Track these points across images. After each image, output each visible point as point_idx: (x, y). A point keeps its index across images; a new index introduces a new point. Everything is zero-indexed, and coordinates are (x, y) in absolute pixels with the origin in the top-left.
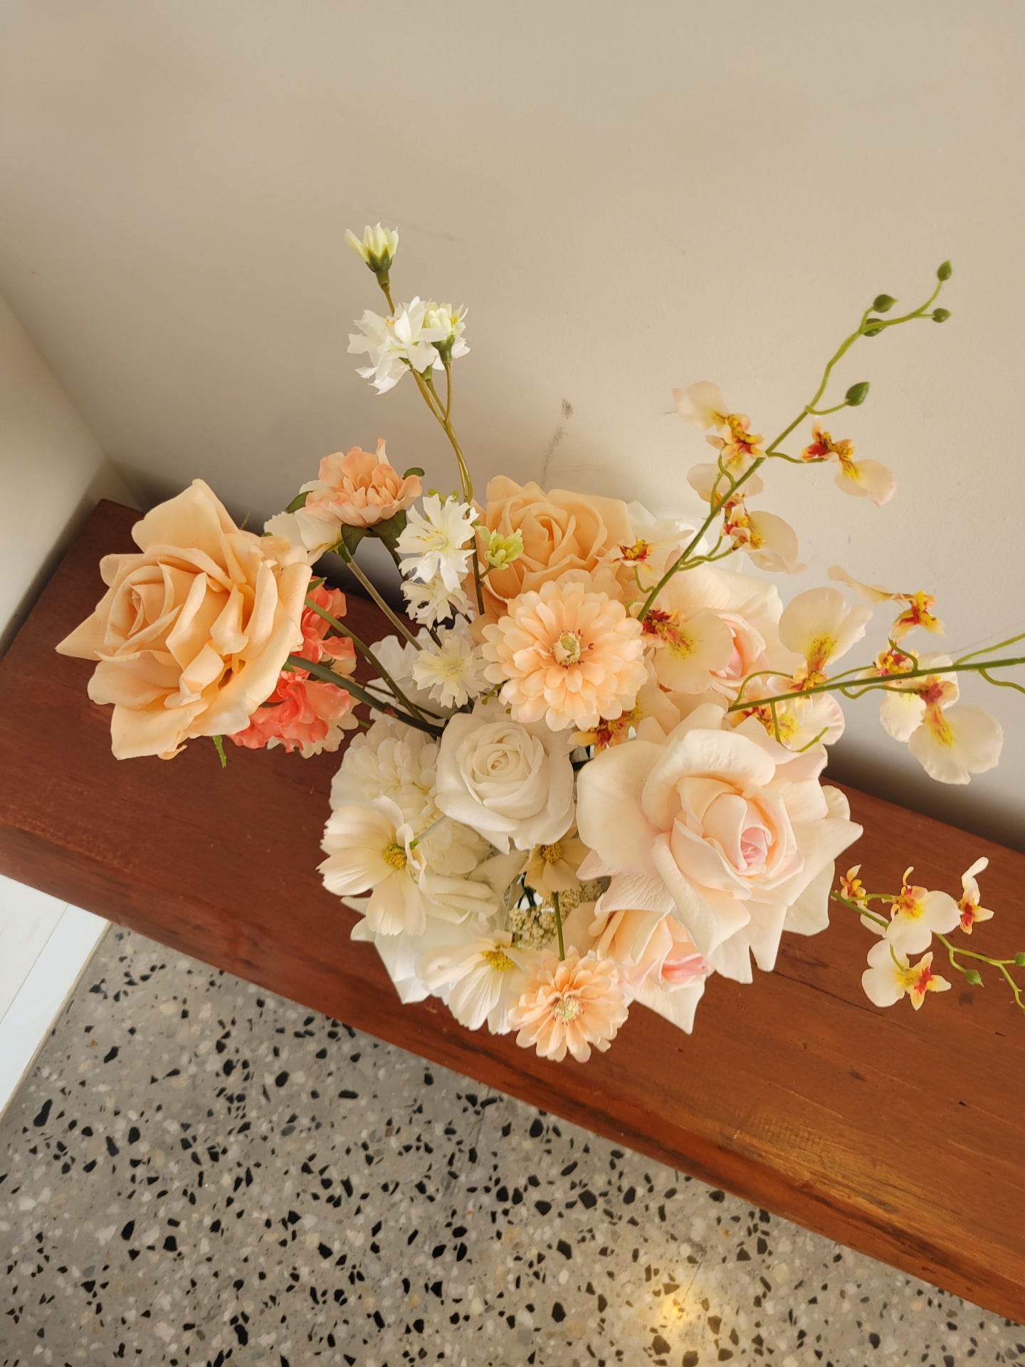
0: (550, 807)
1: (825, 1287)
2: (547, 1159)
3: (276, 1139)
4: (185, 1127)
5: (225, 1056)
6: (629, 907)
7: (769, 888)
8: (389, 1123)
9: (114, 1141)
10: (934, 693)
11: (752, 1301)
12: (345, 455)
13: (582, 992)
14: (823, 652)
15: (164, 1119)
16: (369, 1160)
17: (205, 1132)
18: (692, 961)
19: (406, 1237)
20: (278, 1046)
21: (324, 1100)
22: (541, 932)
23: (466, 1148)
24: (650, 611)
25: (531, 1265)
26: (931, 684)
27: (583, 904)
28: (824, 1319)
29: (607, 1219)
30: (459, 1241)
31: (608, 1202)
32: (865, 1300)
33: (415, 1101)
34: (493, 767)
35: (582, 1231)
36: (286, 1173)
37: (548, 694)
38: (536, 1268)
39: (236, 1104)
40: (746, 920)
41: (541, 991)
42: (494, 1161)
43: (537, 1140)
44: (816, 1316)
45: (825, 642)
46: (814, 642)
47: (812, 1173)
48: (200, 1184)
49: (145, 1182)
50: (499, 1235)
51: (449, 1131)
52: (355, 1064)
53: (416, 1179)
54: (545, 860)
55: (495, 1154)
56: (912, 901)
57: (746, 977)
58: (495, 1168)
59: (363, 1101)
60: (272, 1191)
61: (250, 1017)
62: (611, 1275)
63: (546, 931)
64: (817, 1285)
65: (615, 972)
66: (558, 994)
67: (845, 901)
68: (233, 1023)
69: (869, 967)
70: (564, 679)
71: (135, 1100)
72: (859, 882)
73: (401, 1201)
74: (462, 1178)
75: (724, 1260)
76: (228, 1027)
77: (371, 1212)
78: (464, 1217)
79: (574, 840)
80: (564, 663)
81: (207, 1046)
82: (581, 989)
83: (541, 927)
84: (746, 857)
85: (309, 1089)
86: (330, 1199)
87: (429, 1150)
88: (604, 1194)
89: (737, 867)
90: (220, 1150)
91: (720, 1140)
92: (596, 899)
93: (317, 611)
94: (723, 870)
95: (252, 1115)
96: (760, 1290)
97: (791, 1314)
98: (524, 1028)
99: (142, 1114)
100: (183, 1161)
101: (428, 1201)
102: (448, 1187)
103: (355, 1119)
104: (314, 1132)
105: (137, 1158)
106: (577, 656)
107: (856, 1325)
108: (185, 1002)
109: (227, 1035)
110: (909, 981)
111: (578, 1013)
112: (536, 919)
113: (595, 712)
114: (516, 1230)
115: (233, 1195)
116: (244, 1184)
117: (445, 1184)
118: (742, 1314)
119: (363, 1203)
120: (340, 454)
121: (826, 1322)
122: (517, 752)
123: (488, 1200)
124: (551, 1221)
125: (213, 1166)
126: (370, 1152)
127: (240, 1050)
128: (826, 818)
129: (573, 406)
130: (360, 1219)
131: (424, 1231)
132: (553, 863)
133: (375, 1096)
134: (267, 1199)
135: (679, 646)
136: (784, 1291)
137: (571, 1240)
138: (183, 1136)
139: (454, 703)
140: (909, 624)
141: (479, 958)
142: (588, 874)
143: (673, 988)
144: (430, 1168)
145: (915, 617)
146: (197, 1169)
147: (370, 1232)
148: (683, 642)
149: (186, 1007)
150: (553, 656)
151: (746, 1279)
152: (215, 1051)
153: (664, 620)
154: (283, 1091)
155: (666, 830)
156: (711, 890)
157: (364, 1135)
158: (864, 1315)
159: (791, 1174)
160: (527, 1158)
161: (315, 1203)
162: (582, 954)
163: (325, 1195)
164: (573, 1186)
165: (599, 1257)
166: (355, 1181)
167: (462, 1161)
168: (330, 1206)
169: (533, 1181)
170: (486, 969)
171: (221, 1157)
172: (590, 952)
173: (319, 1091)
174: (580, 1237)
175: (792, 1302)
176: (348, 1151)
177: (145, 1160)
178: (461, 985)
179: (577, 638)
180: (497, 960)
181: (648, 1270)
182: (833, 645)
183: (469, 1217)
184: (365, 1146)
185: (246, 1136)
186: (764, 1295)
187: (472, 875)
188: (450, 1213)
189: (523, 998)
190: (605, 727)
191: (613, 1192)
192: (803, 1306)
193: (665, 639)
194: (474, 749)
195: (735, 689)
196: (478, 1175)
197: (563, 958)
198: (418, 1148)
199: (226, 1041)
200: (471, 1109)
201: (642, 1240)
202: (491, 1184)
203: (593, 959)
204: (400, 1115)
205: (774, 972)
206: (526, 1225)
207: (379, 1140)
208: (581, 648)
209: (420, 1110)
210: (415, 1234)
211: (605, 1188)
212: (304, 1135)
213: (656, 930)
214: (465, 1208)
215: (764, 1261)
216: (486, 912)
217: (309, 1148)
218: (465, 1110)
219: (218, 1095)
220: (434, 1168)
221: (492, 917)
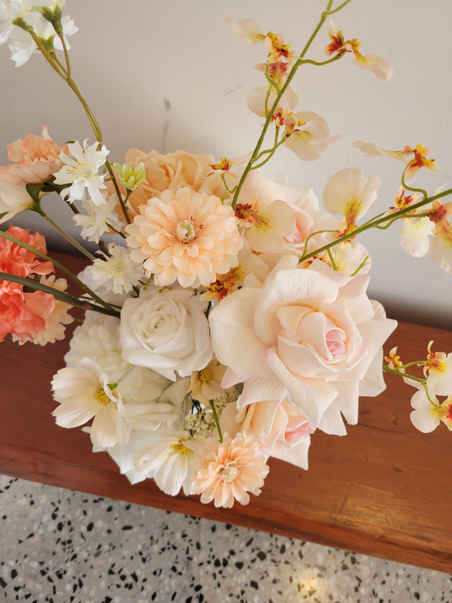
0: (197, 347)
1: (388, 574)
2: (237, 539)
3: (92, 560)
4: (42, 563)
5: (58, 521)
6: (257, 401)
7: (349, 369)
8: (152, 538)
9: (4, 579)
10: (441, 213)
11: (353, 590)
12: (22, 140)
13: (237, 461)
14: (354, 210)
15: (29, 562)
16: (144, 560)
17: (53, 563)
18: (302, 426)
19: (170, 597)
20: (86, 509)
21: (115, 533)
22: (207, 426)
23: (194, 542)
24: (238, 205)
25: (238, 597)
26: (438, 206)
27: (229, 404)
28: (390, 591)
29: (273, 564)
30: (199, 593)
31: (272, 555)
32: (409, 576)
33: (163, 523)
34: (156, 327)
35: (261, 574)
36: (101, 577)
37: (176, 262)
38: (241, 598)
39: (67, 545)
40: (335, 394)
41: (210, 467)
42: (210, 546)
43: (230, 530)
44: (386, 590)
45: (355, 204)
46: (348, 205)
47: (384, 529)
48: (55, 593)
49: (24, 598)
50: (219, 585)
51: (184, 536)
52: (128, 510)
53: (170, 565)
54: (202, 382)
55: (210, 543)
56: (437, 362)
57: (342, 432)
58: (211, 550)
59: (135, 530)
60: (94, 588)
61: (68, 497)
62: (280, 593)
63: (210, 425)
64: (384, 574)
65: (256, 444)
66: (222, 466)
67: (392, 370)
68: (59, 502)
69: (414, 410)
70: (186, 250)
71: (12, 554)
72: (398, 357)
73: (165, 578)
74: (195, 559)
75: (336, 572)
76: (57, 505)
77: (149, 588)
78: (199, 579)
79: (217, 366)
80: (185, 241)
81: (47, 517)
82: (236, 460)
83: (206, 423)
84: (331, 351)
85: (106, 528)
86: (127, 586)
87: (175, 548)
88: (270, 551)
89: (327, 360)
90: (62, 572)
91: (329, 521)
92: (236, 399)
93: (23, 246)
94: (318, 363)
95: (77, 549)
96: (356, 583)
97: (374, 592)
98: (204, 491)
99: (17, 562)
100: (43, 582)
101: (179, 575)
102: (188, 565)
103: (133, 540)
104: (112, 552)
105: (17, 585)
106: (193, 235)
107: (406, 590)
108: (31, 496)
109: (57, 509)
110: (441, 413)
111: (237, 475)
112: (203, 418)
113: (211, 270)
114: (227, 580)
115: (73, 595)
116: (78, 587)
117: (187, 564)
118: (350, 598)
119: (144, 584)
120: (20, 140)
121: (392, 592)
122: (170, 315)
123: (211, 568)
124: (244, 572)
125: (60, 582)
126: (144, 555)
127: (66, 516)
128: (374, 319)
129: (170, 102)
130: (144, 593)
131: (179, 592)
132: (207, 382)
133: (142, 526)
134: (92, 593)
135: (261, 225)
136: (368, 581)
137: (257, 579)
138: (41, 568)
139: (124, 291)
140: (416, 168)
141: (170, 450)
142: (228, 383)
143: (293, 445)
144: (177, 557)
145: (419, 162)
146: (51, 585)
147: (150, 598)
148: (263, 222)
149: (33, 499)
150: (176, 238)
151: (348, 579)
152: (51, 519)
153: (248, 209)
154: (92, 533)
155: (274, 345)
156: (309, 379)
157: (139, 547)
158: (409, 584)
159: (372, 532)
160: (227, 541)
161: (118, 590)
162: (233, 436)
163: (123, 584)
164: (253, 550)
165: (272, 585)
166: (138, 573)
167: (193, 550)
168: (127, 589)
169: (232, 553)
170: (176, 456)
171: (64, 576)
172: (238, 434)
173: (111, 529)
174: (261, 576)
175: (373, 586)
176: (132, 558)
177: (22, 586)
178: (162, 469)
179: (191, 223)
180: (181, 449)
181: (299, 586)
182: (359, 205)
183: (202, 579)
184: (141, 553)
185: (76, 562)
186: (359, 585)
187: (161, 399)
188: (191, 579)
189: (199, 473)
190: (222, 287)
191: (274, 549)
192: (379, 586)
193: (251, 221)
194: (141, 318)
195: (300, 249)
196: (203, 556)
197: (221, 441)
198: (169, 548)
199: (57, 513)
200: (193, 522)
201: (293, 571)
202: (210, 559)
203: (240, 438)
204: (156, 533)
205: (358, 424)
206: (232, 576)
207: (148, 548)
208: (195, 229)
209: (166, 528)
210: (175, 595)
211: (269, 548)
212: (107, 554)
213: (277, 411)
214: (199, 575)
215: (355, 568)
216: (171, 420)
217: (111, 561)
218: (190, 523)
219: (57, 542)
220: (179, 557)
221: (175, 422)
